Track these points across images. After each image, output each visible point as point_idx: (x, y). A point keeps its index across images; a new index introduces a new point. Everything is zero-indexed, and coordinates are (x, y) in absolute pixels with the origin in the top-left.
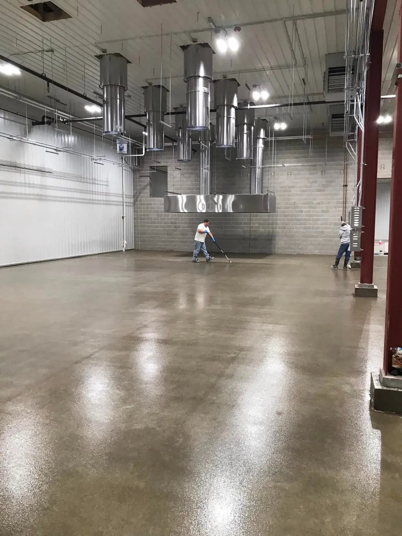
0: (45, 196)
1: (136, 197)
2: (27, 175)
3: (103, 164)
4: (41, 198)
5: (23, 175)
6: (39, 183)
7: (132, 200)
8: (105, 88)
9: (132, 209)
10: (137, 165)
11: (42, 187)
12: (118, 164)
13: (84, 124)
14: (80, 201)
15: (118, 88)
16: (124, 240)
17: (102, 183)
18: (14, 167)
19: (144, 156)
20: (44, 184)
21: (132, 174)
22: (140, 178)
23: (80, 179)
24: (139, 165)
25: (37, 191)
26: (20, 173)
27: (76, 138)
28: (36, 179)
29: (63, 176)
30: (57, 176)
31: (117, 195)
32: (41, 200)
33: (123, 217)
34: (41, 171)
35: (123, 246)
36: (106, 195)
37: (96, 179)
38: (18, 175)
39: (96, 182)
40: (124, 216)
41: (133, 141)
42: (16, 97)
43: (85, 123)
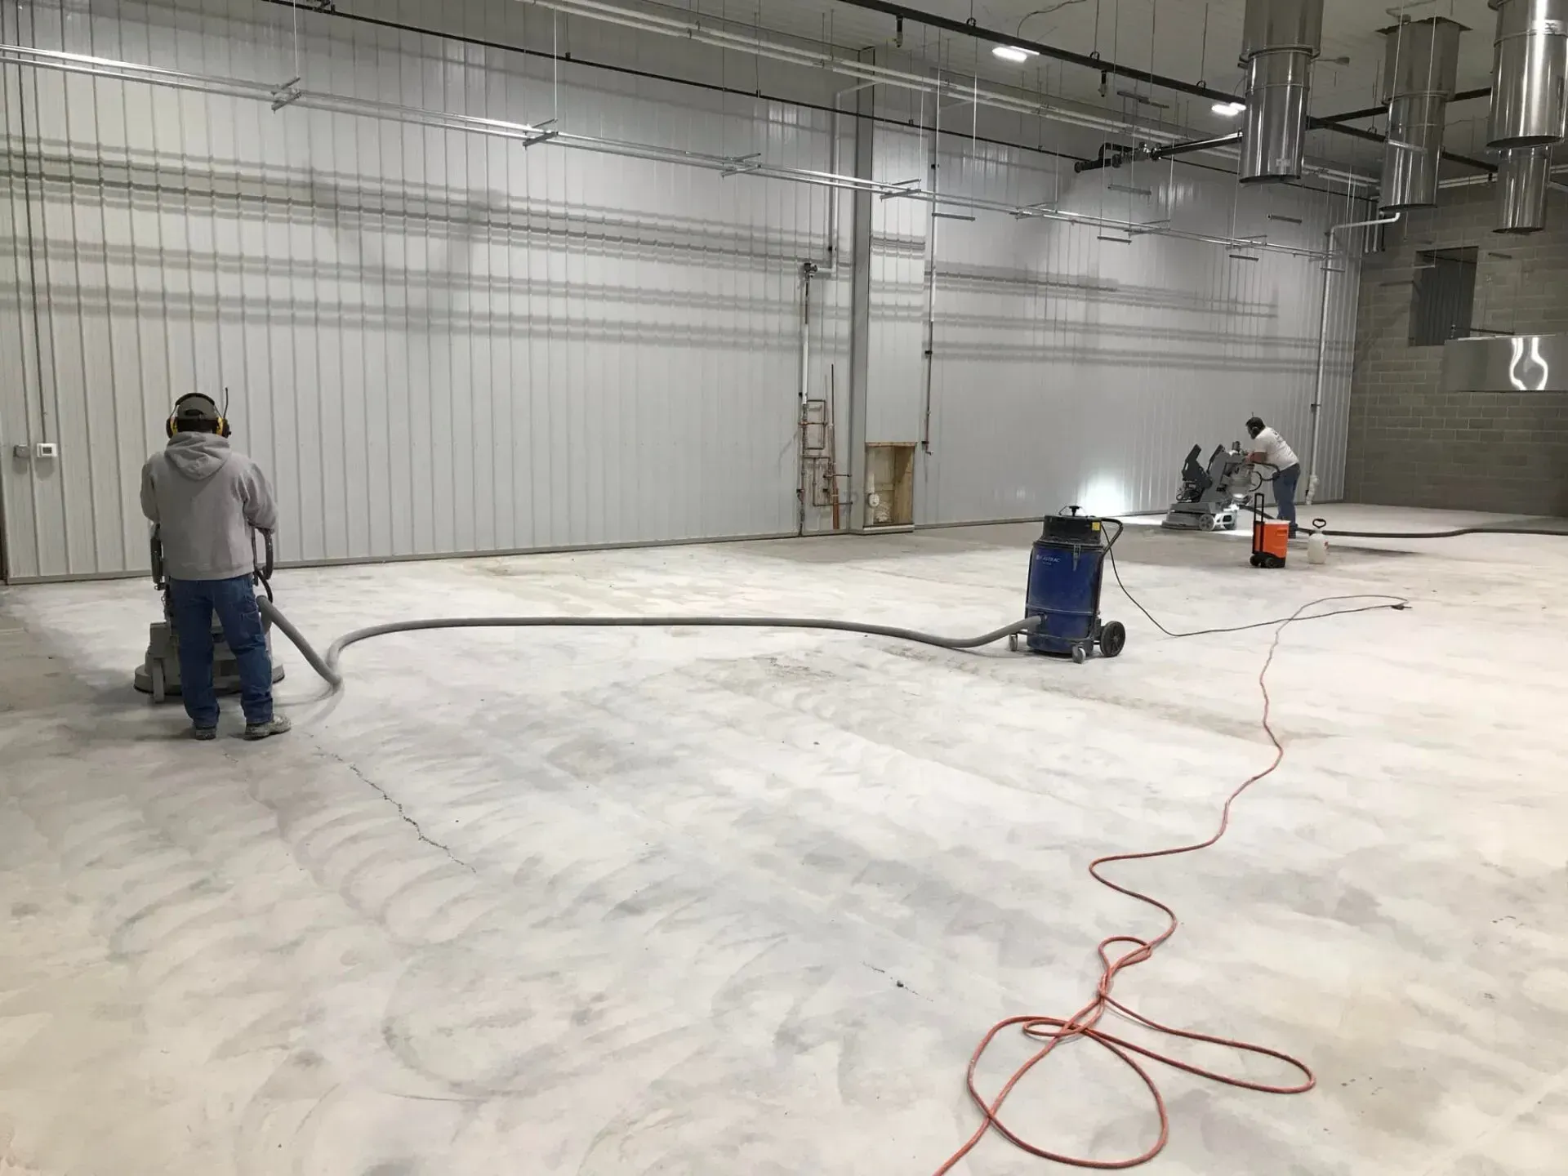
0: (1095, 351)
1: (1362, 346)
2: (1051, 301)
3: (1257, 260)
4: (1083, 357)
5: (1041, 301)
6: (1081, 318)
7: (1349, 357)
8: (1255, 60)
9: (1346, 383)
10: (1375, 249)
11: (1089, 327)
12: (1308, 253)
13: (1218, 154)
14: (1204, 362)
15: (1291, 56)
16: (1311, 473)
17: (1255, 310)
18: (1025, 282)
19: (1396, 222)
20: (1092, 320)
21: (1356, 278)
22: (1383, 288)
23: (1192, 301)
24: (1383, 250)
25: (1071, 339)
26: (1036, 295)
27: (1191, 191)
28: (1073, 309)
29: (1143, 297)
30: (1128, 297)
31: (1300, 343)
32: (1083, 361)
33: (1314, 406)
34: (1090, 288)
35: (1307, 491)
36: (1265, 344)
37: (1240, 299)
38: (1029, 300)
39: (1240, 308)
40: (1319, 403)
41: (1364, 182)
42: (1037, 109)
43: (1221, 151)
